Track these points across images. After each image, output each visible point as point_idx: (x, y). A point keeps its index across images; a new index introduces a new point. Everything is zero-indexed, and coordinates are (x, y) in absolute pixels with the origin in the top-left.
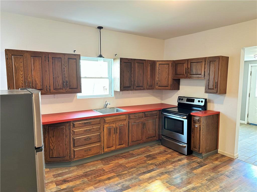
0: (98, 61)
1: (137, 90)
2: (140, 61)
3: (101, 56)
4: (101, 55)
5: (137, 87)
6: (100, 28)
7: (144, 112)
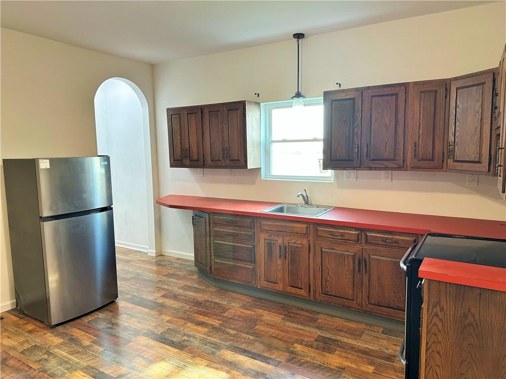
0: (291, 106)
1: (376, 169)
2: (385, 89)
3: (298, 95)
4: (298, 92)
5: (373, 160)
6: (299, 36)
7: (362, 229)
